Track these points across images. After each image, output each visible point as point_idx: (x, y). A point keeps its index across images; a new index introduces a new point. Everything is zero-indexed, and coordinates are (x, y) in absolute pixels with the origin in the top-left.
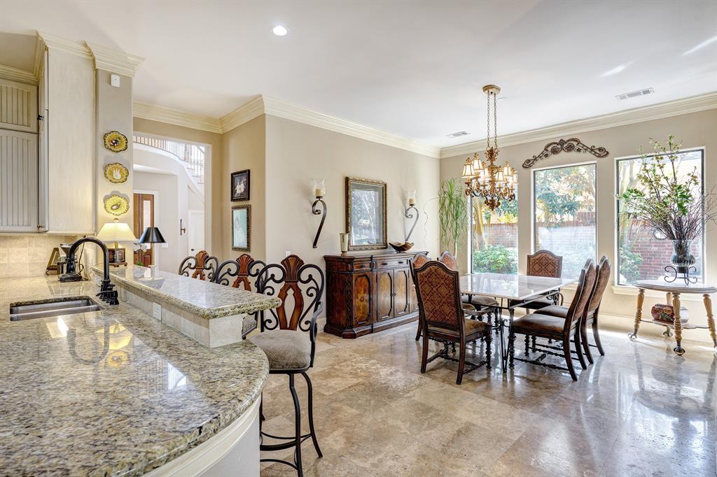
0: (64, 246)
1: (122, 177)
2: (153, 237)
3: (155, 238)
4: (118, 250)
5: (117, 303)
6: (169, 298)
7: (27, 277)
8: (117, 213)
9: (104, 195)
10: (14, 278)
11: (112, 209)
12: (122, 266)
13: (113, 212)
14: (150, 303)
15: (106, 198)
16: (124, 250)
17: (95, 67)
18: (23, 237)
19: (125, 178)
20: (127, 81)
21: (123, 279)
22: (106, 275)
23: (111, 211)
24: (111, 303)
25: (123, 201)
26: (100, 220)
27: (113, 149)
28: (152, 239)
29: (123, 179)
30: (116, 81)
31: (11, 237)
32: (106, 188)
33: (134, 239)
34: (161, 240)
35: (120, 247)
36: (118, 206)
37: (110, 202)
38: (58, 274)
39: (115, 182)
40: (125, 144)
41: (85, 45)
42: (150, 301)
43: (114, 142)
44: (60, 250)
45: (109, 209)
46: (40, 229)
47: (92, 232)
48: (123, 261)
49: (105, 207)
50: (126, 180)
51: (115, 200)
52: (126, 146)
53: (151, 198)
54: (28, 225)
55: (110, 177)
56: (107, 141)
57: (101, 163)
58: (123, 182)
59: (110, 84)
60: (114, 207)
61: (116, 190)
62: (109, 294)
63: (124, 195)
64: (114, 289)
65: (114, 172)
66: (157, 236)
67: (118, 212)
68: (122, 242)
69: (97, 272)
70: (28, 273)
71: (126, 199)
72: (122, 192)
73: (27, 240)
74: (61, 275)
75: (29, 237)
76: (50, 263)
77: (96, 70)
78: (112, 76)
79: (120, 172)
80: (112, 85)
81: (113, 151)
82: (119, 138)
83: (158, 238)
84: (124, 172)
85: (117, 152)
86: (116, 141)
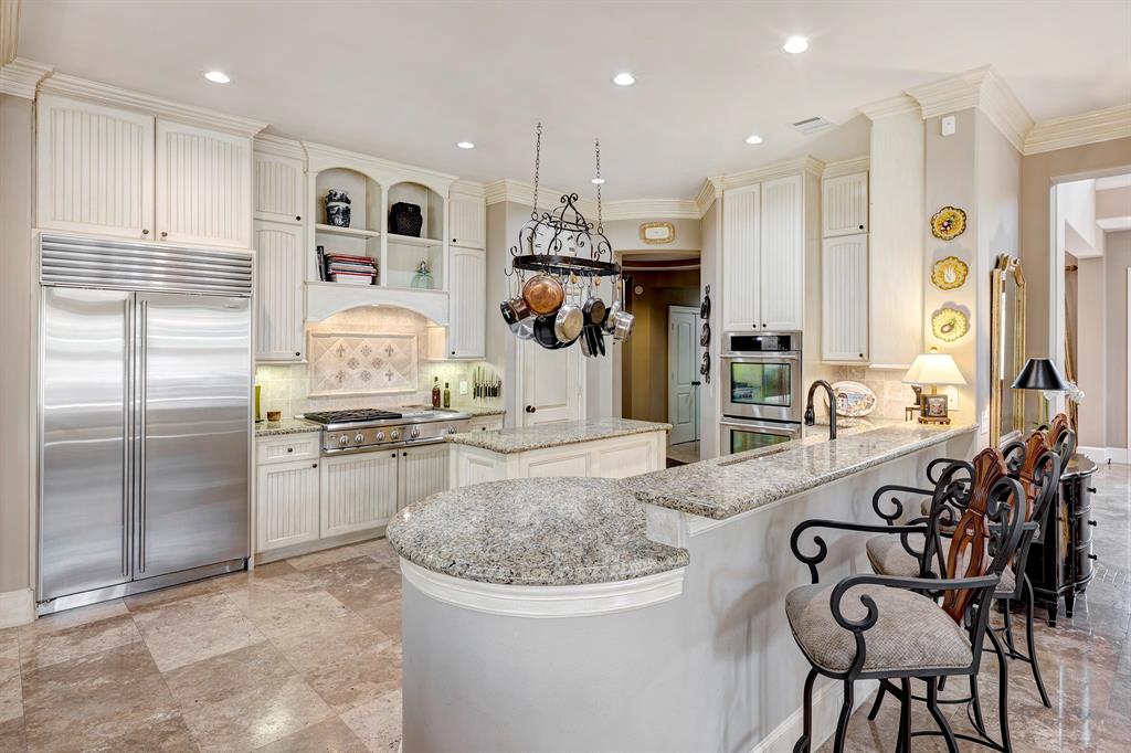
1: (958, 278)
3: (1041, 380)
4: (935, 397)
8: (950, 338)
9: (934, 309)
11: (942, 331)
13: (944, 336)
15: (936, 314)
17: (922, 118)
19: (962, 278)
20: (967, 117)
23: (941, 335)
25: (958, 317)
27: (944, 235)
28: (1036, 382)
29: (959, 282)
30: (949, 127)
32: (935, 300)
34: (1053, 383)
35: (938, 392)
36: (952, 326)
37: (941, 321)
39: (948, 289)
40: (962, 223)
41: (906, 94)
43: (946, 224)
45: (938, 332)
48: (942, 415)
49: (934, 329)
50: (963, 281)
51: (947, 316)
52: (965, 225)
55: (940, 282)
56: (935, 226)
57: (929, 262)
58: (959, 286)
59: (941, 134)
60: (946, 329)
61: (952, 300)
63: (961, 307)
65: (946, 272)
66: (1045, 376)
67: (952, 335)
68: (942, 385)
71: (963, 313)
72: (958, 304)
77: (924, 123)
78: (945, 121)
79: (955, 271)
80: (944, 134)
81: (945, 239)
82: (954, 216)
83: (1045, 381)
84: (961, 269)
85: (950, 239)
86: (949, 221)
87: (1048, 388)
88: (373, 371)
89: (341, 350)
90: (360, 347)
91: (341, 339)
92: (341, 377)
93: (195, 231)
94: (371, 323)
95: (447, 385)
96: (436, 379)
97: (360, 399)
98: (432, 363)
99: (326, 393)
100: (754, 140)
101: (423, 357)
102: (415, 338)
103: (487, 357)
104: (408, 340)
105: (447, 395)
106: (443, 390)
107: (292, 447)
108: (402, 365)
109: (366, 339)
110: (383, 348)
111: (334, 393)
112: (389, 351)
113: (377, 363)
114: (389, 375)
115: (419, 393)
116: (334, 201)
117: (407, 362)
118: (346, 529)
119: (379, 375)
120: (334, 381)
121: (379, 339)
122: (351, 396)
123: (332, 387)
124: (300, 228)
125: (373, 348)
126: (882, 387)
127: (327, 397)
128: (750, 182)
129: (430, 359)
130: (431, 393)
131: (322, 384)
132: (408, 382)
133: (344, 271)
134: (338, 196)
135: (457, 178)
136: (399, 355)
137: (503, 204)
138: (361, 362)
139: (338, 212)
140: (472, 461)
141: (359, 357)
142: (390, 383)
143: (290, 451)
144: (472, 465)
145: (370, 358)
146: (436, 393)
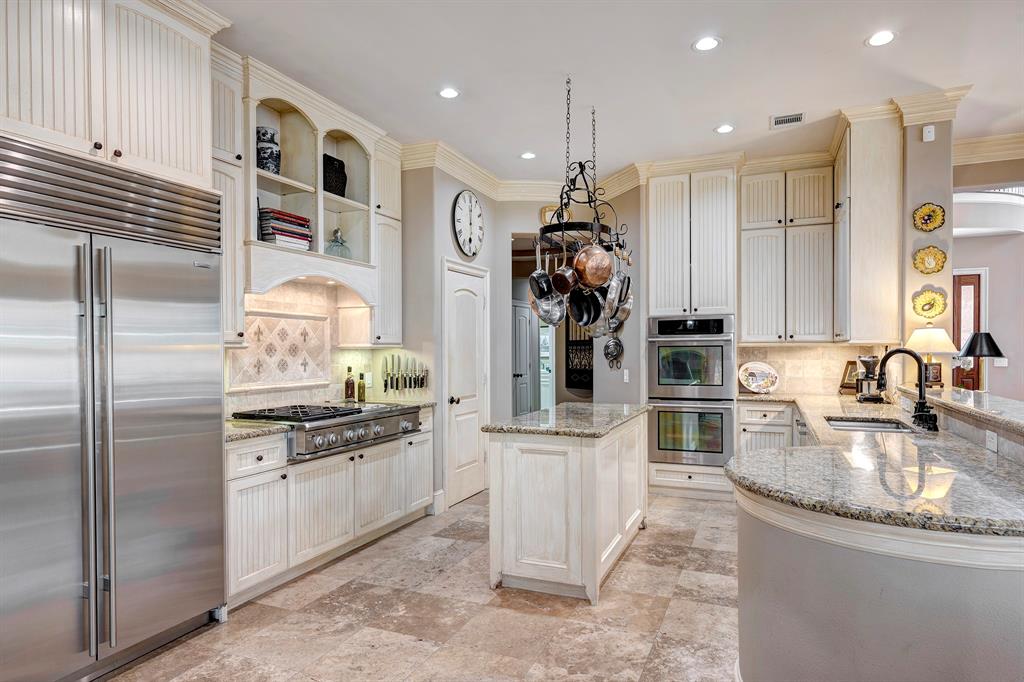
0: (862, 359)
1: (937, 264)
2: (981, 347)
3: (985, 350)
4: (932, 365)
5: (936, 429)
6: (1008, 423)
7: (820, 395)
8: (931, 315)
9: (913, 292)
10: (809, 394)
11: (923, 309)
12: (936, 388)
13: (925, 313)
14: (982, 431)
15: (916, 295)
16: (940, 365)
17: (902, 124)
18: (816, 348)
19: (941, 264)
20: (944, 127)
21: (941, 400)
22: (922, 396)
23: (922, 312)
24: (929, 429)
25: (938, 297)
26: (908, 326)
27: (924, 227)
28: (981, 351)
29: (939, 267)
30: (930, 134)
31: (806, 348)
32: (915, 283)
33: (953, 349)
34: (996, 352)
35: (934, 361)
36: (931, 305)
37: (922, 301)
38: (857, 391)
39: (928, 273)
40: (941, 217)
41: (892, 102)
42: (981, 428)
43: (926, 218)
44: (858, 362)
45: (919, 309)
46: (837, 337)
47: (897, 342)
48: (938, 380)
49: (914, 308)
50: (942, 267)
51: (927, 297)
52: (944, 219)
53: (976, 280)
54: (823, 333)
55: (922, 267)
56: (917, 219)
57: (909, 250)
58: (939, 271)
59: (922, 139)
60: (926, 307)
61: (932, 283)
62: (925, 417)
63: (940, 288)
64: (932, 412)
65: (926, 258)
66: (988, 345)
67: (932, 313)
68: (937, 355)
69: (905, 393)
70: (822, 391)
71: (943, 293)
72: (936, 286)
73: (820, 351)
74: (859, 395)
75: (824, 347)
76: (844, 379)
77: (904, 129)
78: (925, 129)
79: (935, 258)
80: (925, 140)
81: (926, 231)
82: (933, 211)
83: (989, 349)
84: (940, 256)
85: (931, 231)
86: (929, 216)
87: (991, 356)
88: (289, 359)
89: (259, 333)
90: (278, 328)
91: (259, 318)
92: (259, 366)
93: (150, 156)
94: (288, 300)
95: (362, 376)
96: (350, 369)
97: (279, 394)
98: (343, 350)
99: (245, 387)
100: (725, 129)
101: (335, 344)
102: (328, 320)
103: (405, 343)
104: (321, 323)
105: (362, 388)
106: (357, 381)
107: (260, 454)
108: (315, 352)
109: (283, 320)
110: (299, 331)
111: (254, 386)
112: (304, 334)
113: (294, 350)
114: (305, 364)
115: (331, 386)
116: (264, 141)
117: (320, 348)
118: (310, 553)
119: (295, 365)
120: (252, 371)
121: (295, 321)
122: (269, 391)
123: (250, 379)
124: (240, 170)
125: (289, 332)
126: (783, 367)
127: (246, 393)
128: (679, 172)
129: (342, 345)
130: (343, 386)
131: (239, 376)
132: (321, 373)
133: (284, 232)
134: (269, 136)
135: (384, 133)
136: (313, 342)
137: (431, 169)
138: (278, 349)
139: (270, 157)
140: (523, 451)
141: (277, 342)
142: (305, 375)
143: (260, 459)
144: (525, 455)
145: (287, 343)
146: (349, 385)
